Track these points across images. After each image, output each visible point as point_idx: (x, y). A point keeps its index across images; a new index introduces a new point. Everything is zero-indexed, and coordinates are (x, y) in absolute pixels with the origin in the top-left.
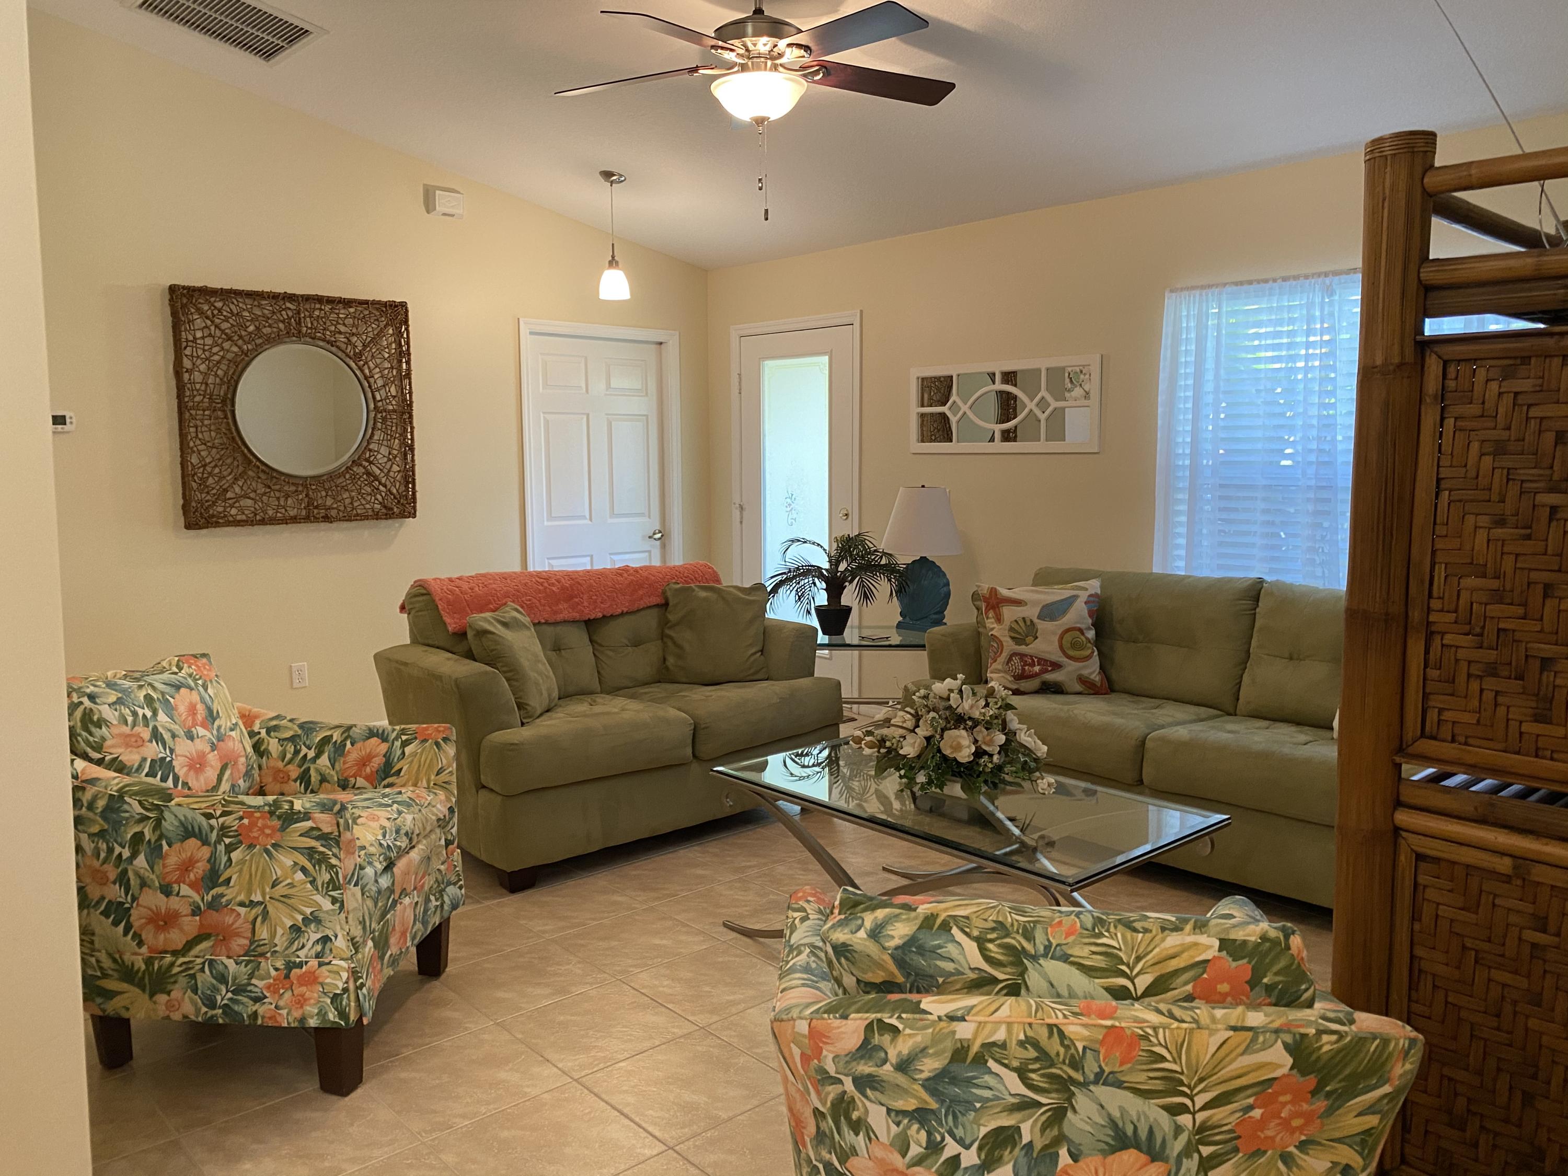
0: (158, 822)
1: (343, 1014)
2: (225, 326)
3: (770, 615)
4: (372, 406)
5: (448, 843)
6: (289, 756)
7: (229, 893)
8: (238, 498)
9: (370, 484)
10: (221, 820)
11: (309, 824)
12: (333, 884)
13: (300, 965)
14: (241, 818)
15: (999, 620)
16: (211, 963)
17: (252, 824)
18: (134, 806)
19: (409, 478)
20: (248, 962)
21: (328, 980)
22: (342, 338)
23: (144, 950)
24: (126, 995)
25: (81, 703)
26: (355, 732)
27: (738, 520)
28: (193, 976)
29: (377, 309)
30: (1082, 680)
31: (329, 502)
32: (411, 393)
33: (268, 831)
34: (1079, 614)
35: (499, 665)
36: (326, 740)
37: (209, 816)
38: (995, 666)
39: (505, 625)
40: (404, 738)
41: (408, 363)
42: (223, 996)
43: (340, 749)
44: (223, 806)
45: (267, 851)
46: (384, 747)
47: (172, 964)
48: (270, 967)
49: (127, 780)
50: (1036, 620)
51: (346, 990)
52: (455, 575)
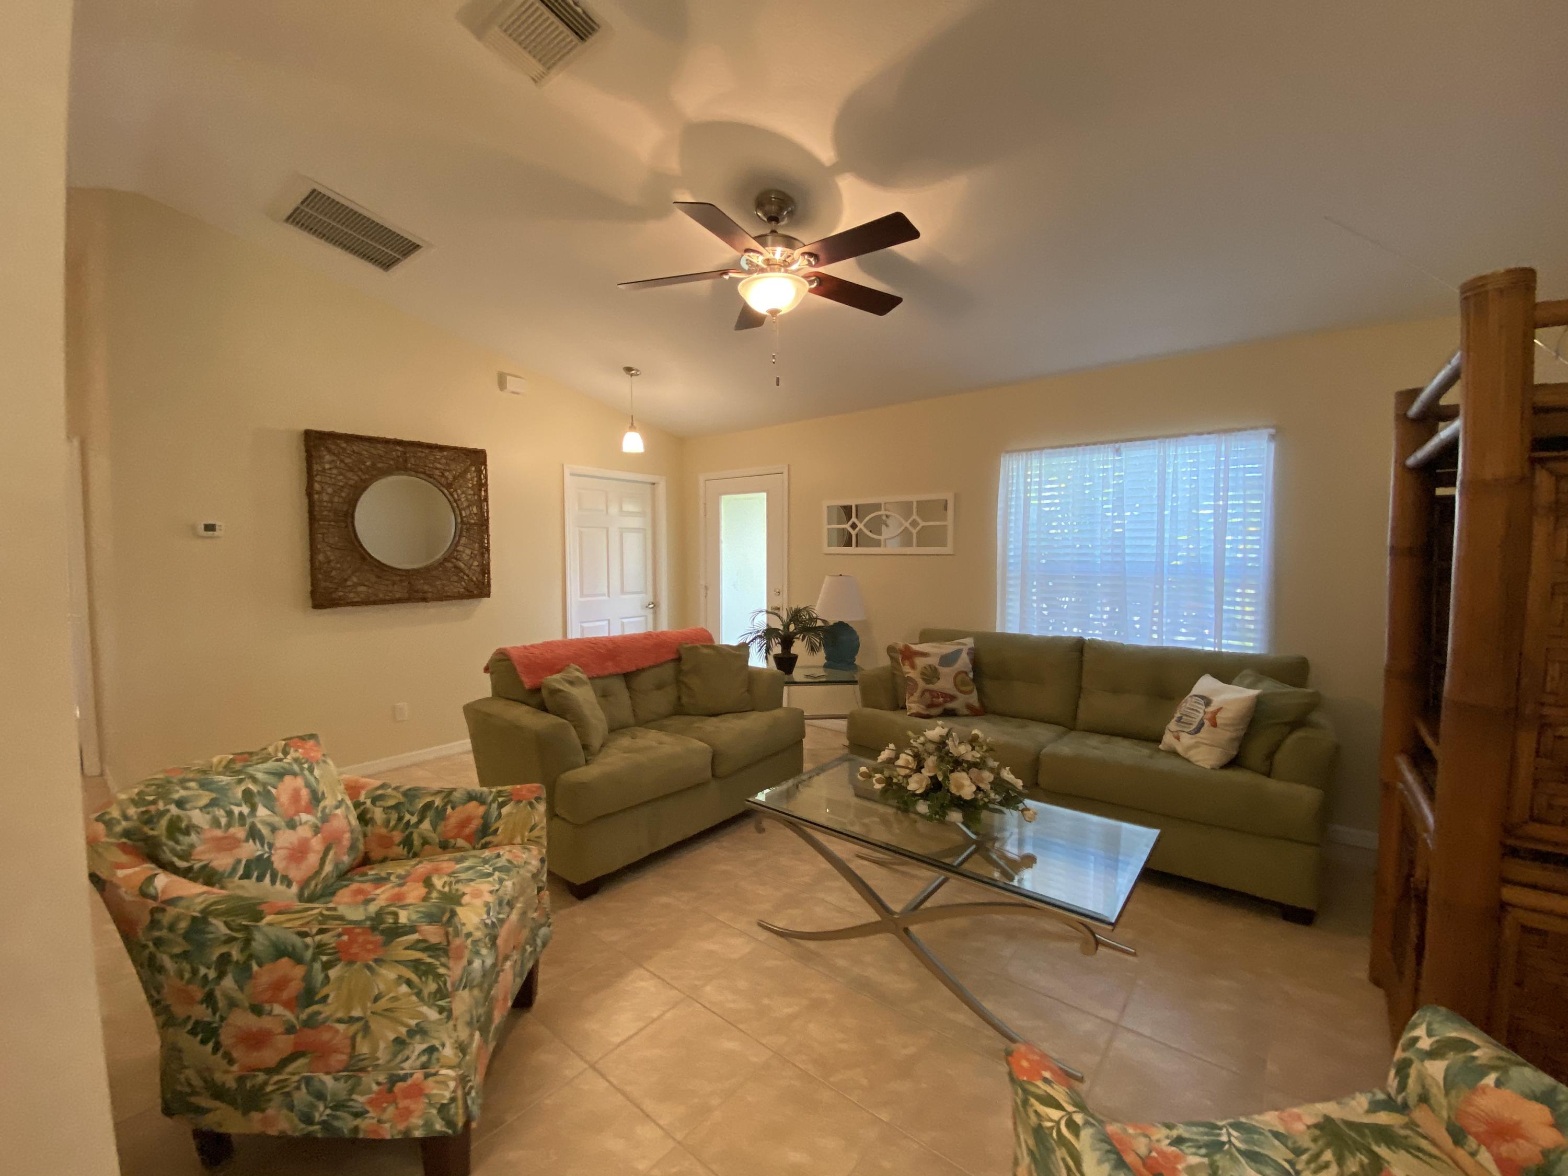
0: (248, 941)
1: (450, 1123)
2: (347, 461)
3: (750, 664)
4: (459, 520)
5: (540, 889)
6: (392, 823)
7: (326, 1010)
8: (355, 585)
9: (457, 575)
10: (318, 938)
11: (415, 936)
12: (441, 993)
13: (404, 1078)
14: (340, 935)
15: (913, 666)
16: (308, 1081)
17: (352, 941)
18: (219, 926)
19: (485, 570)
20: (350, 1077)
21: (435, 1091)
22: (437, 472)
23: (235, 1068)
24: (218, 1112)
25: (168, 811)
26: (457, 795)
27: (704, 595)
28: (288, 1094)
29: (464, 454)
30: (969, 707)
31: (426, 587)
32: (488, 512)
33: (370, 946)
34: (964, 661)
35: (568, 716)
36: (428, 806)
37: (303, 935)
38: (912, 698)
39: (571, 683)
40: (500, 799)
41: (486, 491)
42: (321, 1112)
43: (441, 814)
44: (320, 923)
45: (369, 968)
46: (481, 810)
47: (266, 1083)
48: (372, 1082)
49: (217, 892)
50: (937, 667)
51: (453, 1100)
52: (528, 644)
